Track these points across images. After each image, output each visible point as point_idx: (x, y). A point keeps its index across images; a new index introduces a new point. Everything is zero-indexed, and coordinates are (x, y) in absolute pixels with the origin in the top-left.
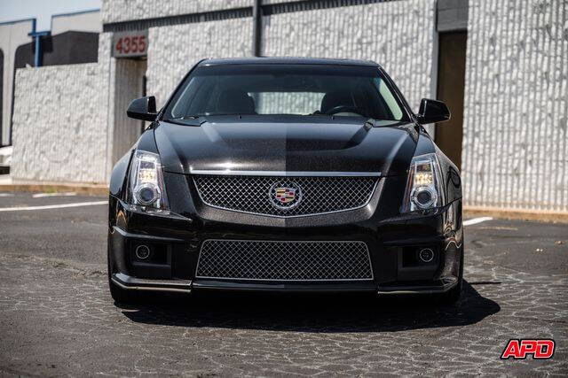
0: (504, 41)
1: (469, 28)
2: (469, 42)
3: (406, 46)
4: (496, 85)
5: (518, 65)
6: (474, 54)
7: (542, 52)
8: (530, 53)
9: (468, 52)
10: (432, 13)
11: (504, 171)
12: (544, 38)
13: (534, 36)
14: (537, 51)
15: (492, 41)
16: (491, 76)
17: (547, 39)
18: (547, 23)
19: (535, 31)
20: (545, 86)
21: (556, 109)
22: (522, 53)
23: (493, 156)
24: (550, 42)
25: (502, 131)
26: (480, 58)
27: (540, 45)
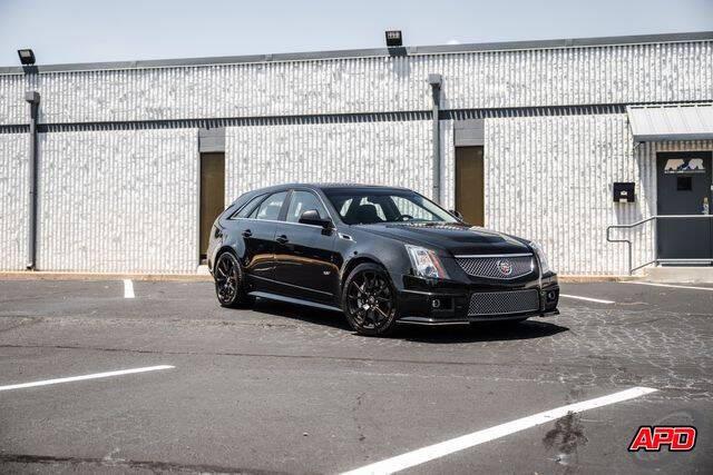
0: (254, 161)
1: (227, 151)
2: (227, 160)
3: (175, 161)
6: (231, 168)
7: (283, 169)
8: (275, 170)
9: (226, 167)
10: (196, 139)
12: (285, 160)
13: (277, 159)
14: (280, 169)
15: (245, 160)
16: (245, 184)
17: (287, 161)
18: (287, 149)
19: (277, 155)
22: (268, 170)
24: (289, 163)
26: (236, 172)
27: (282, 165)
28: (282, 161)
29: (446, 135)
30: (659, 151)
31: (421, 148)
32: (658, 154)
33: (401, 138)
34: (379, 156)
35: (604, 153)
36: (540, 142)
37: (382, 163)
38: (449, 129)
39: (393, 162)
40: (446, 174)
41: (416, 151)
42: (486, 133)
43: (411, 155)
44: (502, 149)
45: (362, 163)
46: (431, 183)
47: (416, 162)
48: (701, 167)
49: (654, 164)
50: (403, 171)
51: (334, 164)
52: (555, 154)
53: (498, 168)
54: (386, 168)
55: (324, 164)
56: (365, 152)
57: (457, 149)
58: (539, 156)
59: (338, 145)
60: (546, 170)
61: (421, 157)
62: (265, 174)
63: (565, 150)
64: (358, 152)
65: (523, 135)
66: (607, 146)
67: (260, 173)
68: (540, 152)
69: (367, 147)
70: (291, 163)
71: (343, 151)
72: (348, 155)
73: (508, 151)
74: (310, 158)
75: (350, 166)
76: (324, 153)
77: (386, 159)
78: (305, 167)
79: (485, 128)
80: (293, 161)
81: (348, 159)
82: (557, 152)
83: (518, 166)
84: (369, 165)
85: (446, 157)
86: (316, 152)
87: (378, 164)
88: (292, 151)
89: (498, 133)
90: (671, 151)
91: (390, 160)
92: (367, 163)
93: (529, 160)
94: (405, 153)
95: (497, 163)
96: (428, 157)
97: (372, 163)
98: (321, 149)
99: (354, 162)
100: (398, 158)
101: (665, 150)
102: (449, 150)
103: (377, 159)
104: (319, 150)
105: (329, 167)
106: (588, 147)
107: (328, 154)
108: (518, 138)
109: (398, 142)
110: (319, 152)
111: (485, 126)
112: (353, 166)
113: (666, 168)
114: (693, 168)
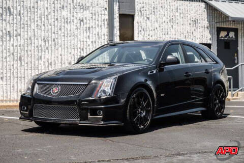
7: (5, 20)
12: (6, 13)
13: (1, 11)
14: (3, 20)
17: (8, 14)
20: (8, 38)
21: (16, 51)
24: (10, 15)
27: (4, 17)
28: (5, 14)
29: (115, 6)
30: (218, 26)
31: (100, 13)
32: (217, 28)
33: (88, 5)
34: (73, 16)
35: (194, 25)
36: (164, 15)
37: (75, 21)
38: (116, 2)
39: (82, 21)
40: (115, 32)
41: (97, 15)
42: (137, 7)
43: (94, 17)
44: (146, 18)
45: (63, 20)
46: (107, 37)
47: (97, 22)
48: (234, 37)
49: (216, 33)
50: (89, 28)
51: (43, 19)
52: (172, 24)
53: (144, 30)
54: (78, 25)
55: (36, 19)
56: (64, 13)
57: (121, 16)
58: (164, 24)
59: (46, 5)
60: (168, 34)
61: (100, 19)
63: (177, 21)
64: (59, 12)
65: (155, 10)
66: (195, 21)
68: (164, 22)
69: (65, 8)
70: (12, 16)
71: (49, 11)
72: (53, 14)
73: (149, 20)
74: (26, 13)
75: (54, 22)
76: (36, 10)
77: (78, 18)
78: (22, 20)
79: (136, 4)
80: (13, 15)
81: (52, 17)
82: (173, 22)
83: (154, 30)
84: (67, 22)
85: (115, 20)
86: (30, 9)
87: (73, 22)
88: (13, 7)
89: (143, 7)
90: (223, 26)
91: (81, 19)
92: (66, 20)
93: (160, 26)
94: (90, 15)
95: (143, 27)
96: (104, 20)
97: (69, 21)
98: (33, 7)
99: (57, 19)
100: (86, 19)
101: (220, 26)
102: (116, 16)
103: (72, 18)
104: (32, 8)
105: (39, 21)
106: (188, 21)
107: (39, 11)
108: (154, 12)
109: (86, 8)
110: (32, 10)
111: (136, 2)
112: (56, 22)
113: (220, 36)
114: (231, 37)
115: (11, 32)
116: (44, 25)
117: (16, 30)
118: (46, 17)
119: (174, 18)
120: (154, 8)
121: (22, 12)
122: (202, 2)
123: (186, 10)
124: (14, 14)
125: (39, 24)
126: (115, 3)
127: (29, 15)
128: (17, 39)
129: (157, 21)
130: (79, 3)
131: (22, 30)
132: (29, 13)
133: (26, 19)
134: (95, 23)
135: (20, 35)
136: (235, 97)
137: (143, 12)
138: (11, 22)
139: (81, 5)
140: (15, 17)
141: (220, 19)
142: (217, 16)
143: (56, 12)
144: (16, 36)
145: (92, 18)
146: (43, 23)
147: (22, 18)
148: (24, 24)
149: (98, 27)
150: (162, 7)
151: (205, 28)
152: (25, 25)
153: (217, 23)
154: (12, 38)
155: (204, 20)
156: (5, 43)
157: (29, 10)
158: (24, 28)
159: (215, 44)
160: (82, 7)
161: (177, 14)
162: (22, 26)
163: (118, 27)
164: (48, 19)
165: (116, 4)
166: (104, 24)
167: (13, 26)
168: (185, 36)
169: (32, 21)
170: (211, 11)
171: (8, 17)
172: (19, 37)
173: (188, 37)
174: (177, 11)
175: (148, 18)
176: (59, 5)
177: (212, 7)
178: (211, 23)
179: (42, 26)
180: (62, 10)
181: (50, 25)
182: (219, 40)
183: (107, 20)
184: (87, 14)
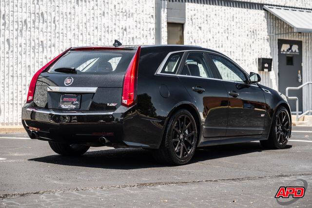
4: (7, 46)
5: (22, 34)
7: (38, 28)
8: (30, 28)
11: (15, 102)
12: (39, 20)
13: (33, 18)
14: (35, 27)
17: (41, 21)
19: (33, 15)
20: (41, 49)
22: (24, 27)
23: (6, 92)
24: (43, 23)
25: (12, 76)
27: (37, 24)
28: (37, 20)
29: (162, 12)
30: (280, 38)
31: (145, 21)
32: (279, 40)
33: (131, 12)
34: (115, 24)
35: (253, 37)
36: (219, 24)
37: (118, 30)
38: (164, 8)
39: (125, 30)
41: (142, 23)
42: (187, 14)
43: (139, 26)
45: (103, 29)
47: (142, 32)
48: (297, 51)
49: (277, 46)
50: (133, 38)
51: (81, 28)
52: (227, 35)
53: (195, 42)
54: (121, 35)
55: (73, 27)
56: (105, 20)
57: (170, 24)
58: (218, 35)
60: (222, 46)
61: (145, 28)
62: (21, 31)
64: (99, 18)
65: (209, 19)
66: (254, 32)
67: (17, 30)
69: (106, 15)
70: (45, 24)
71: (88, 18)
72: (92, 21)
73: (201, 29)
74: (61, 20)
75: (93, 30)
76: (73, 17)
77: (121, 27)
78: (57, 28)
79: (187, 11)
80: (46, 22)
81: (92, 24)
82: (228, 33)
83: (207, 41)
84: (108, 31)
85: (162, 30)
86: (66, 15)
87: (115, 31)
88: (46, 12)
89: (195, 15)
90: (285, 38)
91: (124, 28)
92: (106, 29)
93: (213, 37)
94: (135, 24)
95: (194, 38)
96: (150, 29)
97: (110, 30)
98: (70, 13)
99: (97, 28)
100: (129, 28)
101: (282, 38)
102: (164, 25)
103: (114, 27)
104: (68, 14)
105: (77, 30)
106: (245, 32)
107: (77, 19)
108: (207, 20)
109: (129, 15)
110: (69, 16)
111: (186, 9)
112: (96, 31)
113: (282, 50)
114: (294, 51)
115: (45, 42)
116: (82, 34)
117: (50, 40)
118: (84, 25)
119: (229, 27)
120: (207, 16)
121: (57, 18)
122: (261, 9)
123: (244, 19)
124: (48, 22)
125: (77, 33)
126: (162, 10)
127: (65, 22)
128: (51, 51)
129: (210, 31)
130: (122, 9)
131: (57, 40)
132: (65, 20)
133: (61, 27)
134: (140, 33)
135: (54, 46)
136: (301, 121)
137: (194, 20)
138: (44, 30)
139: (124, 11)
140: (49, 24)
141: (282, 29)
142: (278, 26)
143: (96, 19)
144: (50, 47)
145: (136, 26)
146: (80, 32)
147: (57, 25)
148: (58, 33)
149: (143, 36)
150: (216, 15)
151: (264, 40)
152: (61, 35)
153: (278, 34)
154: (45, 49)
155: (264, 31)
156: (37, 54)
157: (65, 17)
158: (58, 37)
159: (276, 59)
160: (125, 14)
161: (233, 23)
162: (57, 35)
163: (167, 38)
164: (86, 28)
165: (164, 11)
166: (150, 34)
167: (47, 35)
168: (242, 49)
169: (69, 29)
170: (272, 21)
171: (41, 24)
172: (53, 48)
173: (245, 51)
174: (233, 20)
175: (200, 28)
176: (99, 12)
177: (273, 15)
178: (272, 34)
179: (80, 35)
180: (103, 17)
181: (89, 34)
182: (280, 54)
183: (153, 29)
184: (130, 22)
